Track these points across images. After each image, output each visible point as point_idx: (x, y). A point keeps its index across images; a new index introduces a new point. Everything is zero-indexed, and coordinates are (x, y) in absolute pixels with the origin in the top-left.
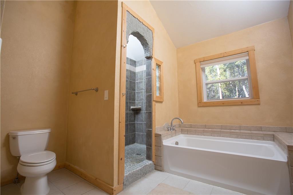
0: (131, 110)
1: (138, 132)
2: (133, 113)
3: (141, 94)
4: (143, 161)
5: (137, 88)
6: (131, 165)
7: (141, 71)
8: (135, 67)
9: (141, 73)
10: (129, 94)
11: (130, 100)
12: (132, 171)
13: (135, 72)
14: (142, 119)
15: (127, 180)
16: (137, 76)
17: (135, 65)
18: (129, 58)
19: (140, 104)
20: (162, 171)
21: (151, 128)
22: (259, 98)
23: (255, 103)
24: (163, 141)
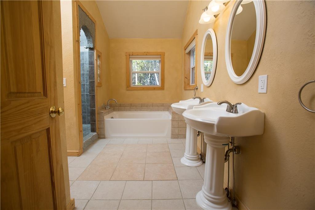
12: (86, 140)
20: (104, 138)
21: (95, 108)
22: (164, 86)
23: (161, 89)
24: (104, 117)
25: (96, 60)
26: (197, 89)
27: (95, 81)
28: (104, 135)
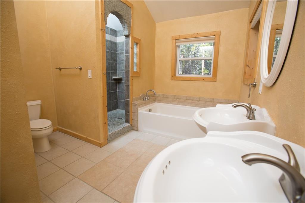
0: (113, 80)
1: (119, 99)
2: (115, 83)
3: (122, 65)
4: (123, 123)
5: (118, 59)
6: (114, 127)
7: (122, 42)
8: (116, 37)
9: (122, 43)
10: (110, 65)
11: (111, 70)
12: (114, 131)
13: (116, 43)
14: (123, 88)
15: (111, 137)
16: (118, 46)
17: (116, 34)
18: (109, 28)
19: (122, 75)
20: (137, 130)
21: (129, 99)
22: (216, 77)
23: (213, 81)
24: (138, 109)
25: (131, 48)
26: (255, 86)
27: (130, 71)
28: (137, 127)
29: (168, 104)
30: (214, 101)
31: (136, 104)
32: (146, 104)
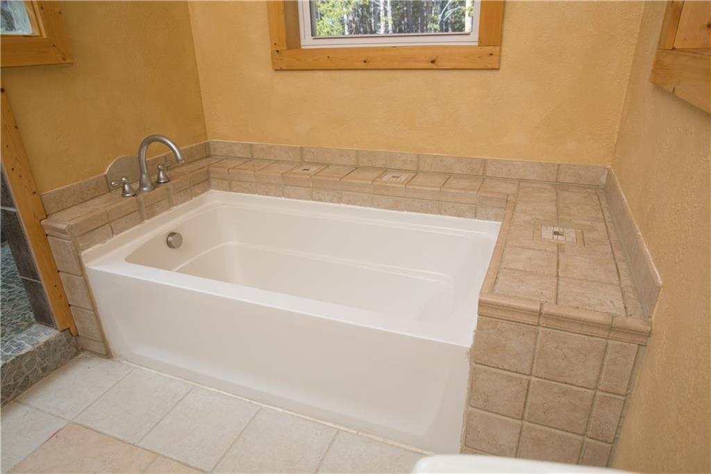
20: (107, 355)
21: (13, 205)
22: (498, 43)
23: (481, 67)
24: (83, 253)
28: (102, 340)
29: (267, 194)
30: (489, 174)
31: (63, 232)
32: (143, 212)
